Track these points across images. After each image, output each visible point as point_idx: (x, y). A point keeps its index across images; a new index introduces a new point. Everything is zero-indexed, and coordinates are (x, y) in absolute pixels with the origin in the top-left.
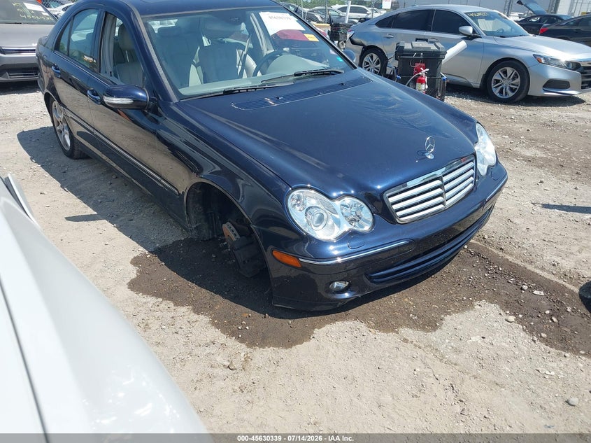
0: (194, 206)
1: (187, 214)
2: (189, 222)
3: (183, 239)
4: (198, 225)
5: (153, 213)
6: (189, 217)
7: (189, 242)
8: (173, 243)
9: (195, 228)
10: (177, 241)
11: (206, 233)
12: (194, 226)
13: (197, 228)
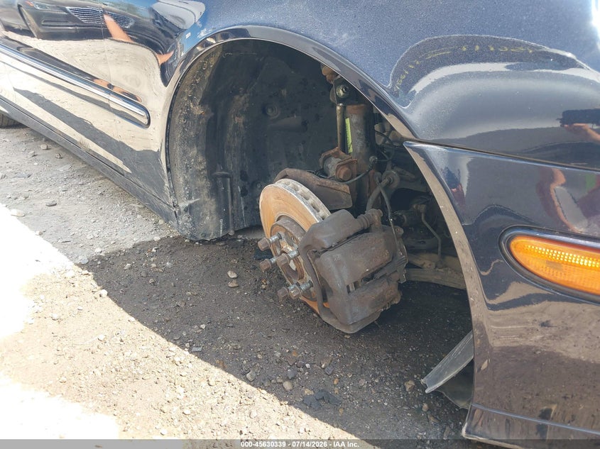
0: (185, 152)
1: (169, 170)
2: (173, 190)
3: (157, 238)
4: (191, 202)
5: (101, 194)
6: (171, 179)
7: (172, 246)
8: (135, 247)
9: (186, 210)
10: (143, 243)
11: (211, 224)
12: (183, 204)
13: (189, 209)
